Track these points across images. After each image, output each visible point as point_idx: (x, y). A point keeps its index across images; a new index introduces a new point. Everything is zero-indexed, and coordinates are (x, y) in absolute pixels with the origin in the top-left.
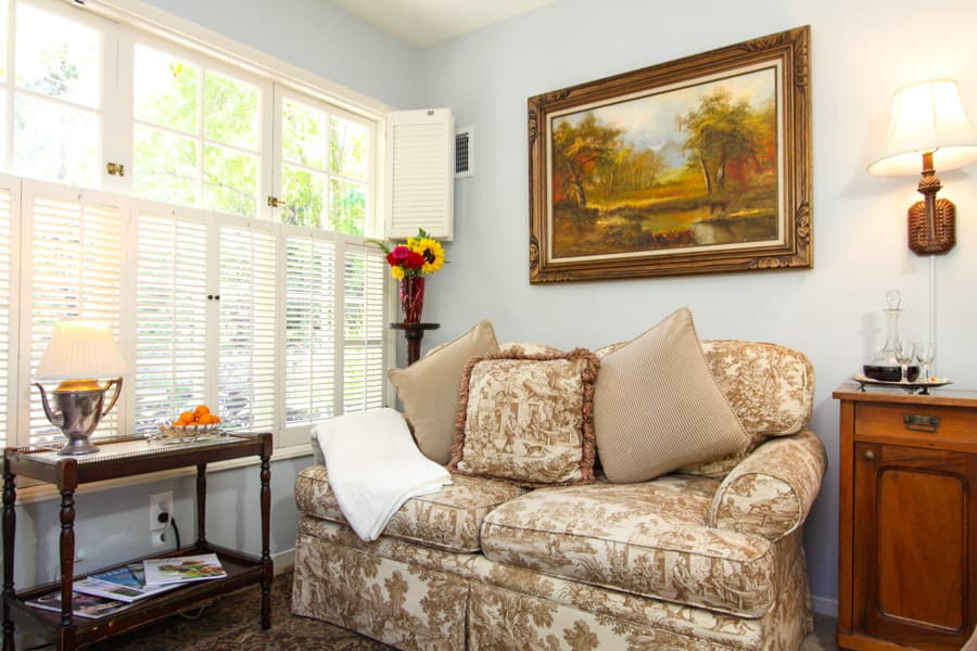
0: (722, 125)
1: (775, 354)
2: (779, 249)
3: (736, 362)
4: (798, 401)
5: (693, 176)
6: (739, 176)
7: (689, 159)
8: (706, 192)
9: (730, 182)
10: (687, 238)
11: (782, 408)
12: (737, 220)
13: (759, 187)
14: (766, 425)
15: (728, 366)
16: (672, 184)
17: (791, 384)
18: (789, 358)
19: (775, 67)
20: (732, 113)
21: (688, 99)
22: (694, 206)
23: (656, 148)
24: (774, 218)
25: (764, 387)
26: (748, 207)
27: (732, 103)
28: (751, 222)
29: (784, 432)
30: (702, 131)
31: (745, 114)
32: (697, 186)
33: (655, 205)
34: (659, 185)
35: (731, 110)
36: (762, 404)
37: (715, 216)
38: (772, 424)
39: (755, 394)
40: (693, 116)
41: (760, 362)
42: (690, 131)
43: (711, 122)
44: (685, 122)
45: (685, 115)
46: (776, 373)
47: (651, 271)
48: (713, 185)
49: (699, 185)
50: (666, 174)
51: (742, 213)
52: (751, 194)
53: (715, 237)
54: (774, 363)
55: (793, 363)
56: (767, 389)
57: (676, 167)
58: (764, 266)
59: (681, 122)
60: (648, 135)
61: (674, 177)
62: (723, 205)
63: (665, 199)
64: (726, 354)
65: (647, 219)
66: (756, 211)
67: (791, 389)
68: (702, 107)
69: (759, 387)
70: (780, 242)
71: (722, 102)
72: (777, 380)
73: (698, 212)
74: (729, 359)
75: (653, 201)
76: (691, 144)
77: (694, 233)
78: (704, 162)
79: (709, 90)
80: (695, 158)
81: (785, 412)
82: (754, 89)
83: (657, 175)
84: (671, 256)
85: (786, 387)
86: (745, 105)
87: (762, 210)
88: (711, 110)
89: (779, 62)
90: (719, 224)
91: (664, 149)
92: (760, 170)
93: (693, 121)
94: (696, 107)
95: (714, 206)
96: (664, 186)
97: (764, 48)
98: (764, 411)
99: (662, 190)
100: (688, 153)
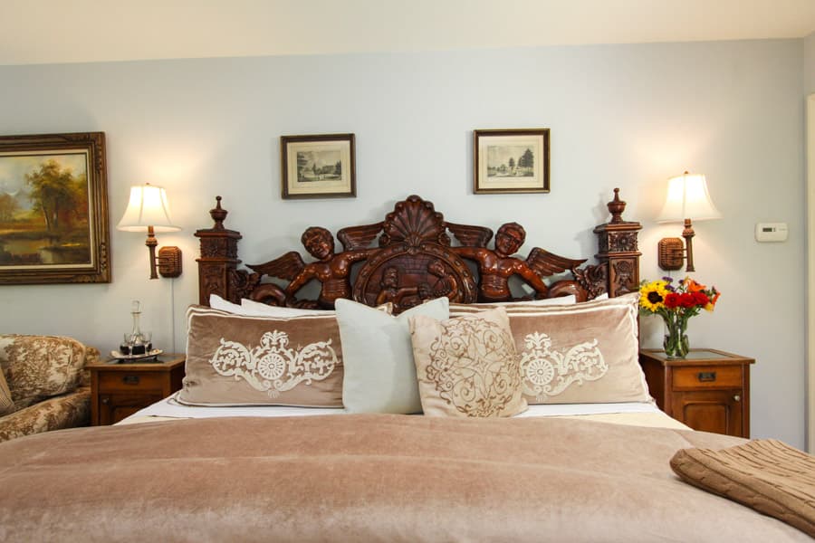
0: (55, 186)
1: (53, 344)
2: (90, 270)
3: (25, 351)
4: (62, 374)
5: (37, 217)
6: (66, 220)
7: (35, 205)
8: (46, 229)
9: (62, 224)
10: (36, 259)
11: (51, 379)
12: (67, 249)
13: (78, 229)
14: (38, 391)
15: (20, 354)
16: (24, 220)
17: (60, 363)
18: (62, 346)
19: (85, 153)
20: (61, 179)
21: (33, 164)
22: (39, 237)
23: (12, 194)
24: (88, 249)
25: (40, 367)
26: (73, 241)
27: (61, 171)
28: (75, 251)
29: (54, 394)
30: (43, 187)
31: (69, 180)
32: (41, 224)
33: (13, 234)
34: (15, 221)
35: (60, 176)
36: (36, 378)
37: (52, 246)
38: (43, 390)
39: (33, 371)
40: (36, 176)
41: (41, 350)
42: (34, 186)
43: (48, 182)
44: (31, 179)
45: (31, 175)
46: (50, 357)
47: (9, 281)
48: (51, 224)
49: (42, 223)
50: (21, 213)
51: (69, 245)
52: (73, 234)
53: (53, 259)
54: (50, 351)
55: (64, 349)
56: (42, 368)
57: (26, 210)
58: (81, 280)
59: (28, 179)
60: (6, 184)
61: (25, 216)
62: (58, 239)
63: (21, 231)
64: (19, 347)
65: (7, 243)
66: (78, 244)
67: (58, 366)
68: (42, 171)
69: (37, 367)
70: (91, 266)
71: (55, 170)
72: (50, 361)
73: (42, 242)
74: (21, 350)
75: (11, 231)
76: (35, 195)
77: (39, 255)
78: (44, 208)
79: (47, 161)
80: (38, 204)
81: (52, 382)
82: (73, 165)
83: (13, 213)
84: (23, 271)
85: (55, 364)
86: (69, 175)
87: (82, 244)
88: (48, 174)
89: (86, 151)
90: (55, 250)
91: (18, 195)
92: (79, 218)
93: (36, 179)
94: (38, 170)
95: (51, 238)
96: (18, 221)
97: (77, 141)
98: (37, 383)
99: (17, 224)
100: (34, 200)
